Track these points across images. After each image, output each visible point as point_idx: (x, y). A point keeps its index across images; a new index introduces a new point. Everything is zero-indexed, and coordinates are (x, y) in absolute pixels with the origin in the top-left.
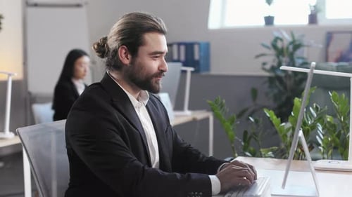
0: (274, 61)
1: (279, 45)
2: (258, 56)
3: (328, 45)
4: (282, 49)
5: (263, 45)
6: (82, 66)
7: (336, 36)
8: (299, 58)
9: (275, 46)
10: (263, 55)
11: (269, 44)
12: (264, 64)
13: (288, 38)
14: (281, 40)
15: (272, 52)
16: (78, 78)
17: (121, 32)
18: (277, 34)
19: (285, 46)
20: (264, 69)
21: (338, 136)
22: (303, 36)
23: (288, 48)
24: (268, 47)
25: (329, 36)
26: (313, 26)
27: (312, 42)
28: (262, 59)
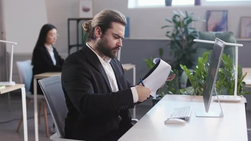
0: (174, 30)
1: (178, 19)
2: (163, 28)
3: (207, 19)
4: (180, 22)
5: (167, 20)
6: (52, 36)
7: (213, 13)
8: (190, 28)
9: (174, 21)
10: (167, 26)
11: (171, 19)
12: (168, 32)
13: (183, 15)
14: (179, 16)
15: (173, 24)
16: (49, 43)
17: (100, 18)
18: (176, 13)
19: (182, 21)
20: (167, 36)
21: (226, 80)
22: (193, 14)
23: (183, 22)
24: (170, 22)
25: (209, 14)
26: (198, 7)
27: (199, 18)
28: (166, 29)
